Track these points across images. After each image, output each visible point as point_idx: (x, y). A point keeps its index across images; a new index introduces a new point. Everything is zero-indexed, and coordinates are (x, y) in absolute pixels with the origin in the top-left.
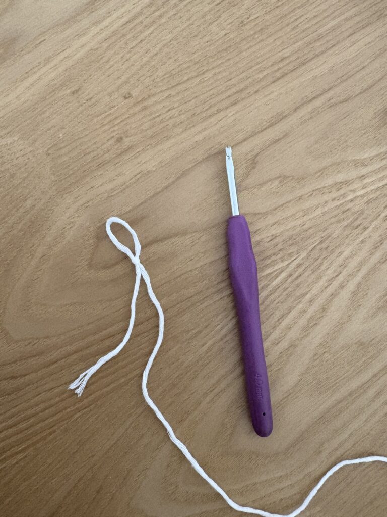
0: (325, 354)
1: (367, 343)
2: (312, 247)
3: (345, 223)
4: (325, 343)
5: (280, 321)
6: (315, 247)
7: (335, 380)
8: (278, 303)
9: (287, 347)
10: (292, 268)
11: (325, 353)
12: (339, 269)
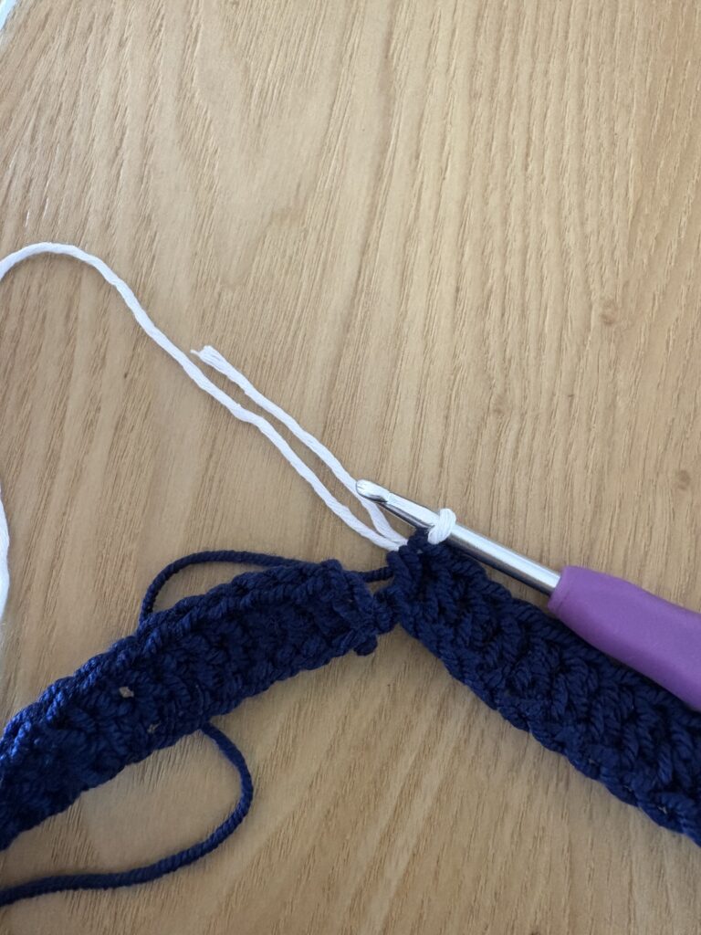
0: (224, 298)
1: (292, 204)
2: (28, 133)
3: (60, 41)
4: (204, 278)
5: (73, 315)
6: (35, 126)
7: (289, 329)
8: (40, 286)
9: (130, 353)
10: (19, 199)
11: (220, 295)
12: (116, 126)
